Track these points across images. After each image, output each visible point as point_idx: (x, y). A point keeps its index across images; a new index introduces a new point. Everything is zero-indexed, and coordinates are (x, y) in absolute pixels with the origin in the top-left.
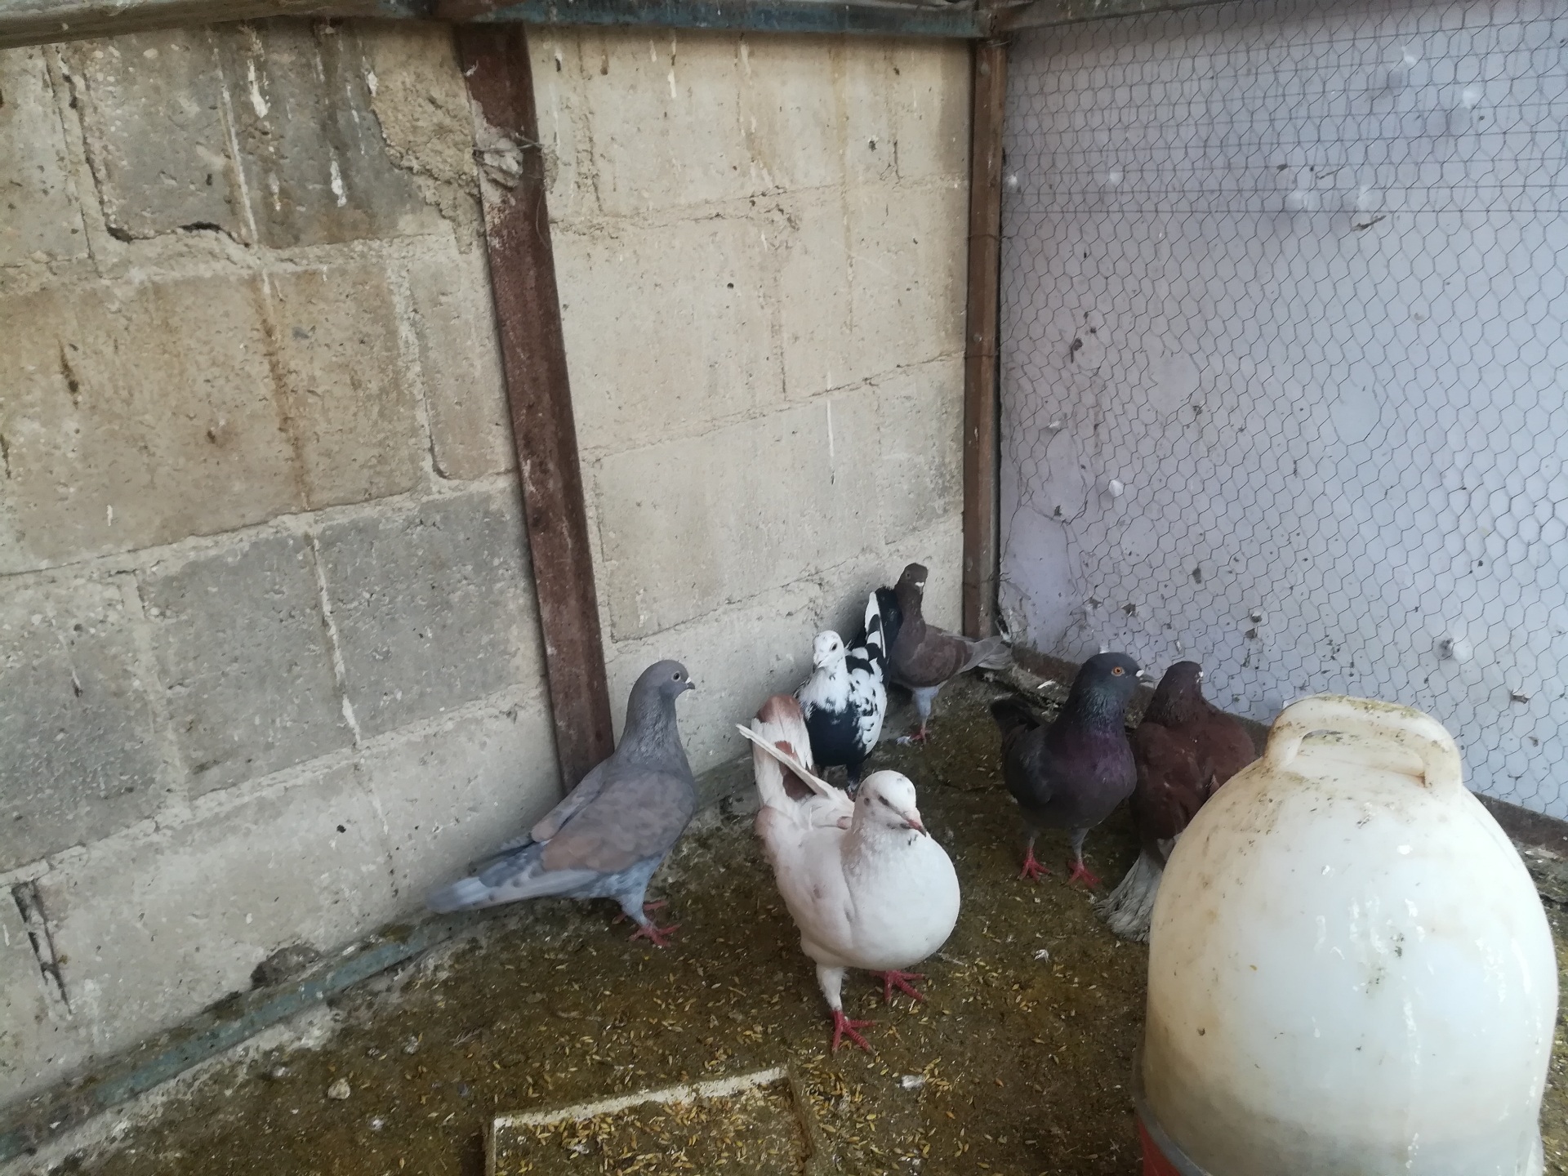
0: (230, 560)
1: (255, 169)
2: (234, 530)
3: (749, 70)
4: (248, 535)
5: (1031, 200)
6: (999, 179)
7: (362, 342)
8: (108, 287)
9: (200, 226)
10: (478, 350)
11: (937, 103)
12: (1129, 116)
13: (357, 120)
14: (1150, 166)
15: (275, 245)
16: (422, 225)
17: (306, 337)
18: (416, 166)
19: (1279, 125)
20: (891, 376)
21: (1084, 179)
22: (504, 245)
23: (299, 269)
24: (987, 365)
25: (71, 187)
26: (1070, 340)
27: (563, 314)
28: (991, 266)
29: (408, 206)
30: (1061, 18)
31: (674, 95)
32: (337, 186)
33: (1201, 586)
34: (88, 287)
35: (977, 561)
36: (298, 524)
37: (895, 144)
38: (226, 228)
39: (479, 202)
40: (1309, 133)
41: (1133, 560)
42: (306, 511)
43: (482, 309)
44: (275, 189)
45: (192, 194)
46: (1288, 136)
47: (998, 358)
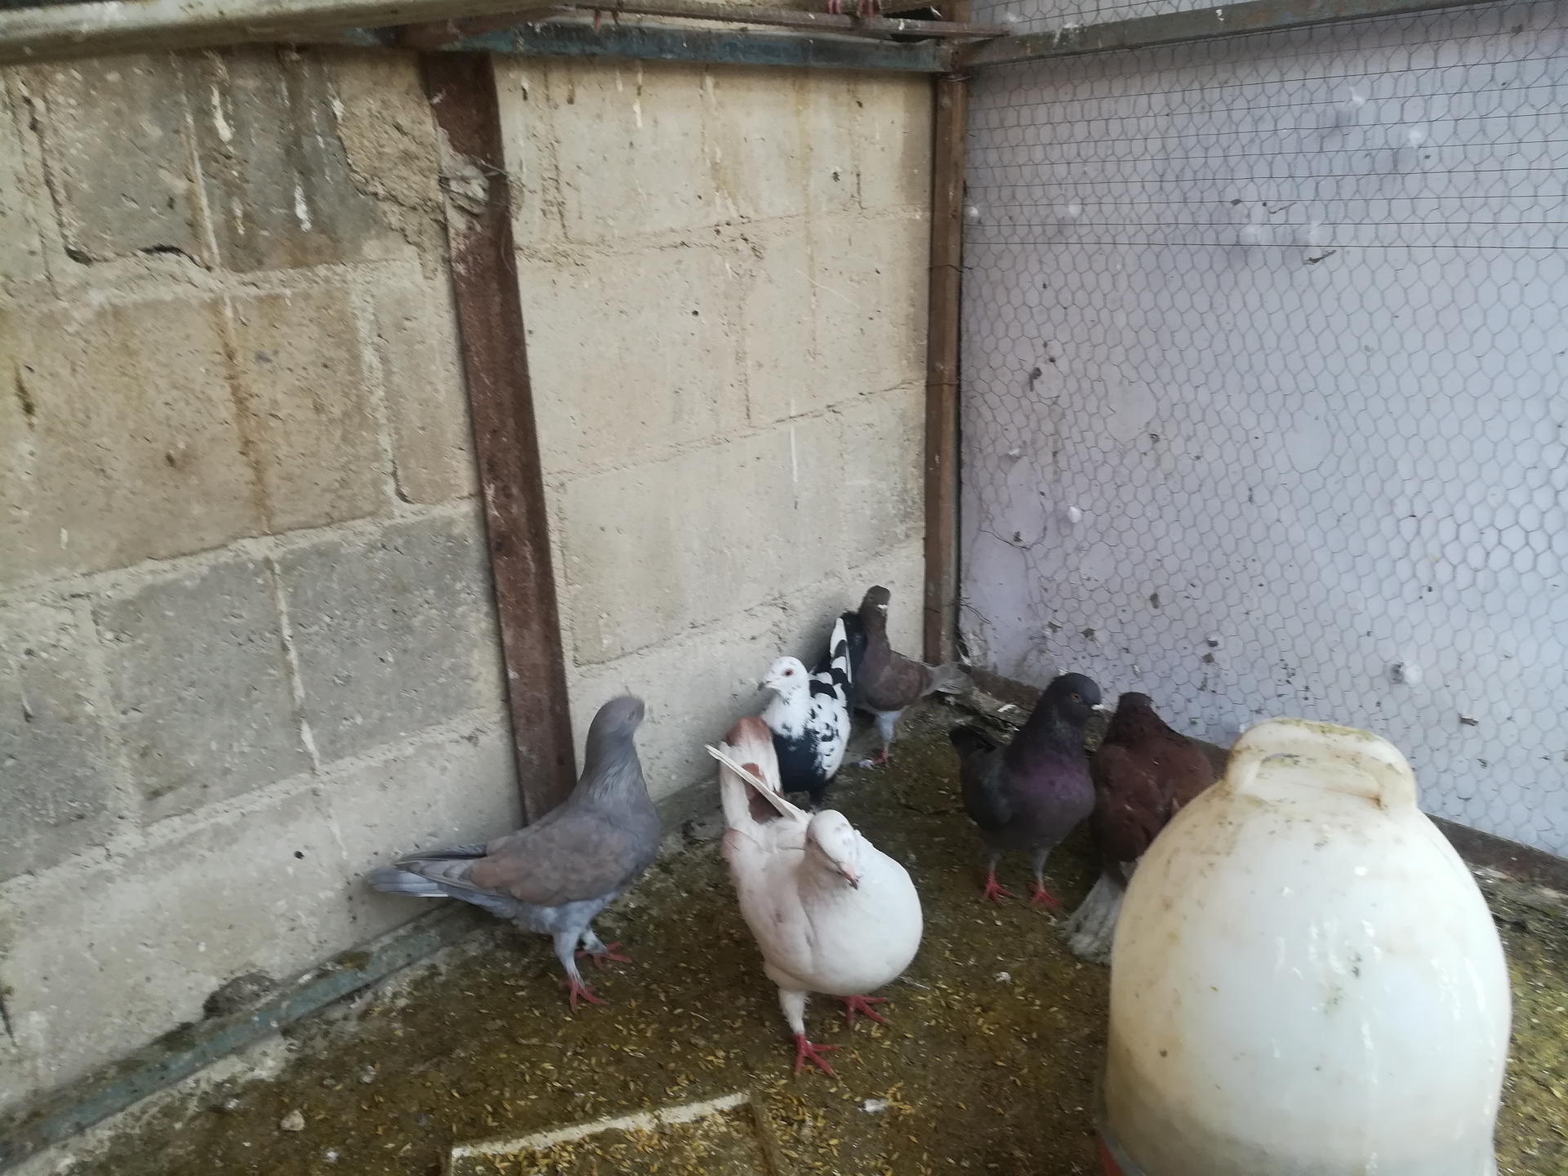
0: (188, 583)
1: (218, 192)
2: (192, 553)
3: (713, 101)
4: (207, 559)
5: (991, 232)
6: (959, 209)
7: (326, 366)
8: (66, 309)
9: (162, 249)
10: (443, 374)
11: (899, 135)
12: (1087, 150)
13: (322, 146)
14: (1109, 199)
15: (237, 269)
16: (387, 250)
17: (269, 360)
18: (381, 191)
19: (1233, 161)
20: (854, 403)
21: (1043, 211)
22: (468, 269)
23: (262, 293)
24: (948, 393)
25: (30, 210)
26: (1029, 368)
27: (528, 339)
28: (952, 296)
29: (373, 232)
30: (1021, 54)
31: (640, 124)
32: (301, 210)
33: (1157, 612)
34: (45, 308)
35: (938, 586)
36: (258, 548)
37: (858, 175)
38: (187, 251)
39: (444, 227)
40: (1262, 170)
41: (1091, 585)
42: (267, 535)
43: (446, 334)
44: (238, 213)
45: (154, 217)
46: (1242, 172)
47: (959, 386)
